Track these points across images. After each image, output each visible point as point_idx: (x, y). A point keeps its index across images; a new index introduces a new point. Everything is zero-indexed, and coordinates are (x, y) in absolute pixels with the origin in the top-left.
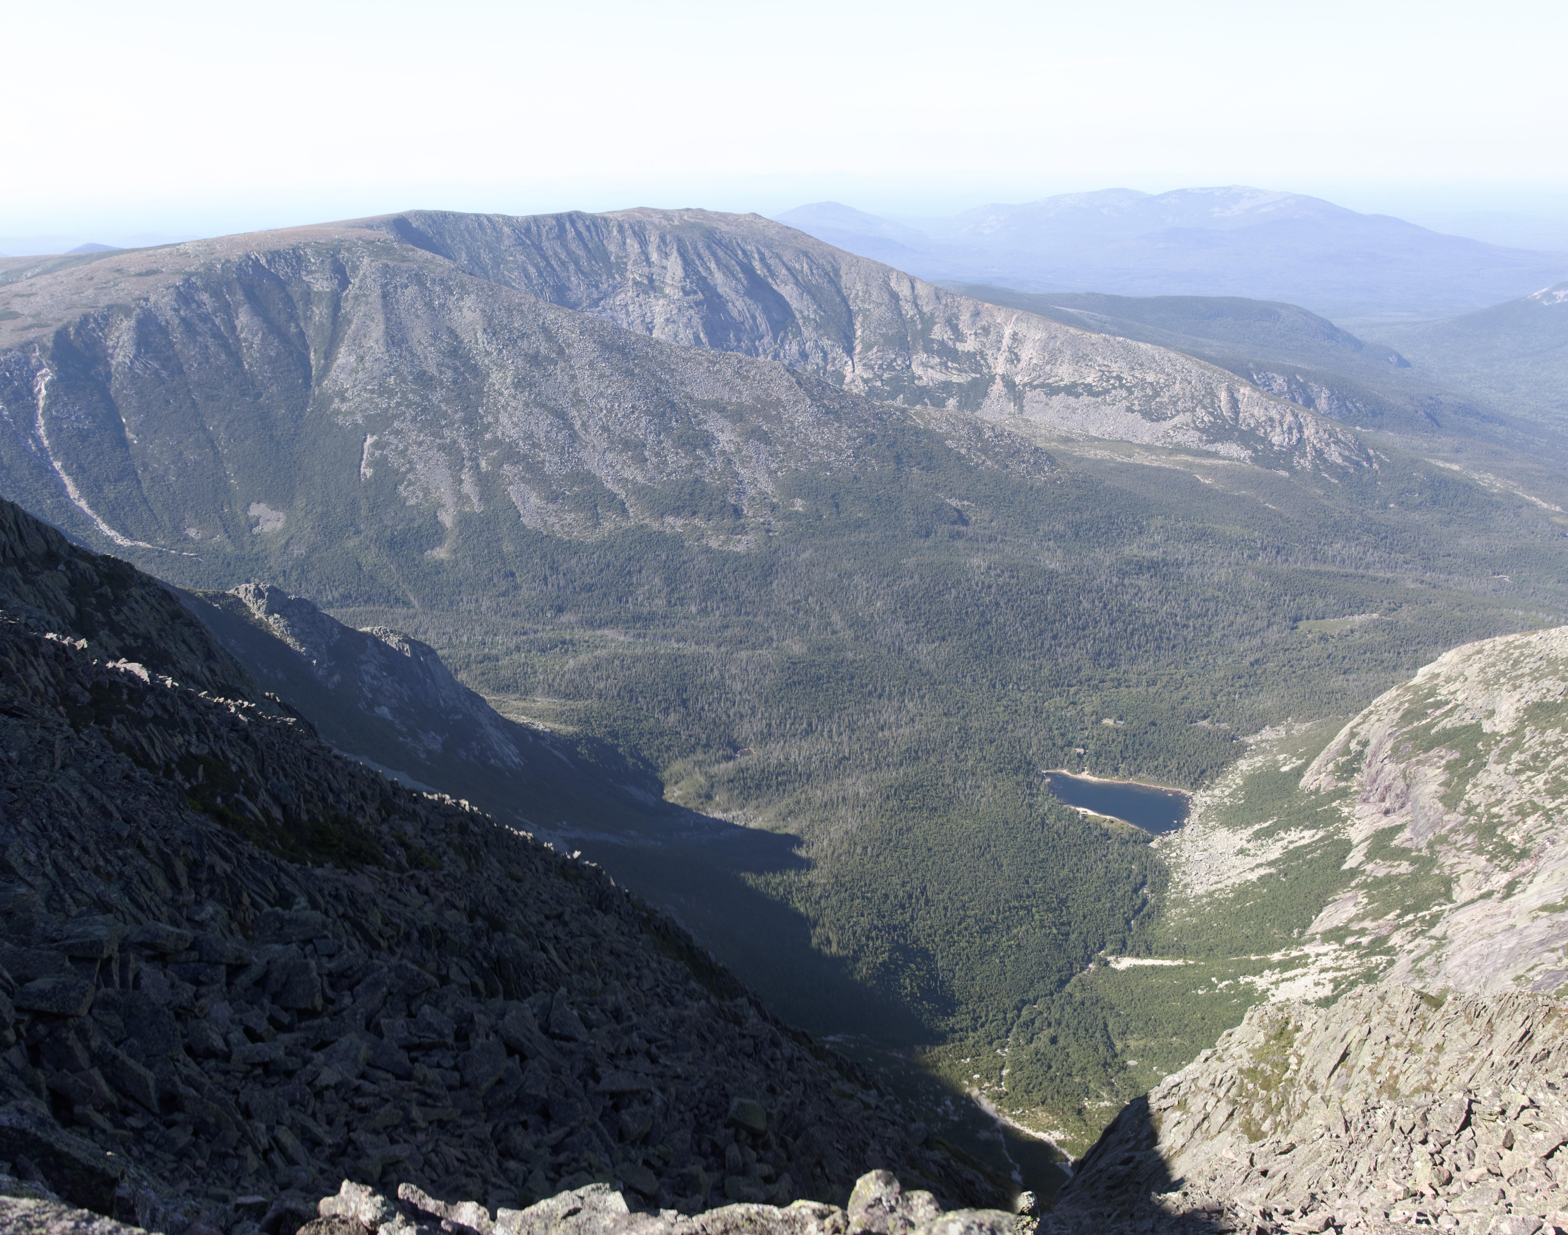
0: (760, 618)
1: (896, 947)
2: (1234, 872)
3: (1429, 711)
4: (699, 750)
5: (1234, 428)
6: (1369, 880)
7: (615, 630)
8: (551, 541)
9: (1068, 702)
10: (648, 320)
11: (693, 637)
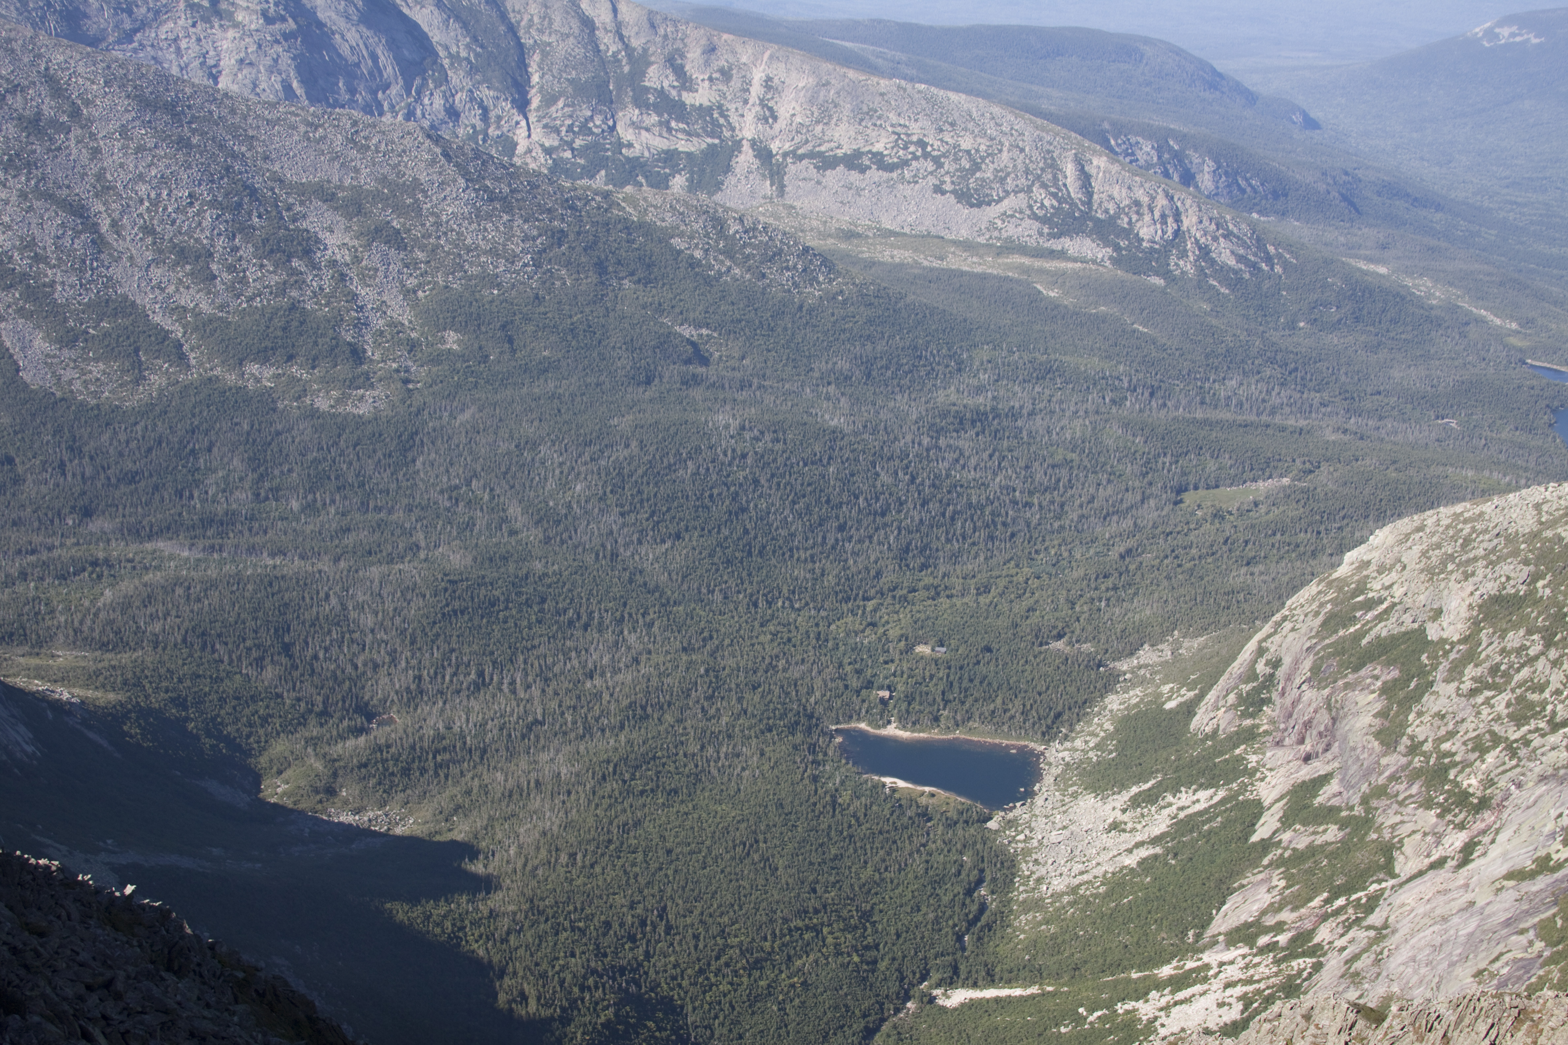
0: (399, 515)
1: (626, 999)
2: (1105, 857)
3: (1358, 614)
4: (312, 721)
5: (1087, 216)
6: (1286, 855)
7: (174, 542)
8: (68, 408)
9: (864, 623)
10: (211, 62)
11: (296, 548)
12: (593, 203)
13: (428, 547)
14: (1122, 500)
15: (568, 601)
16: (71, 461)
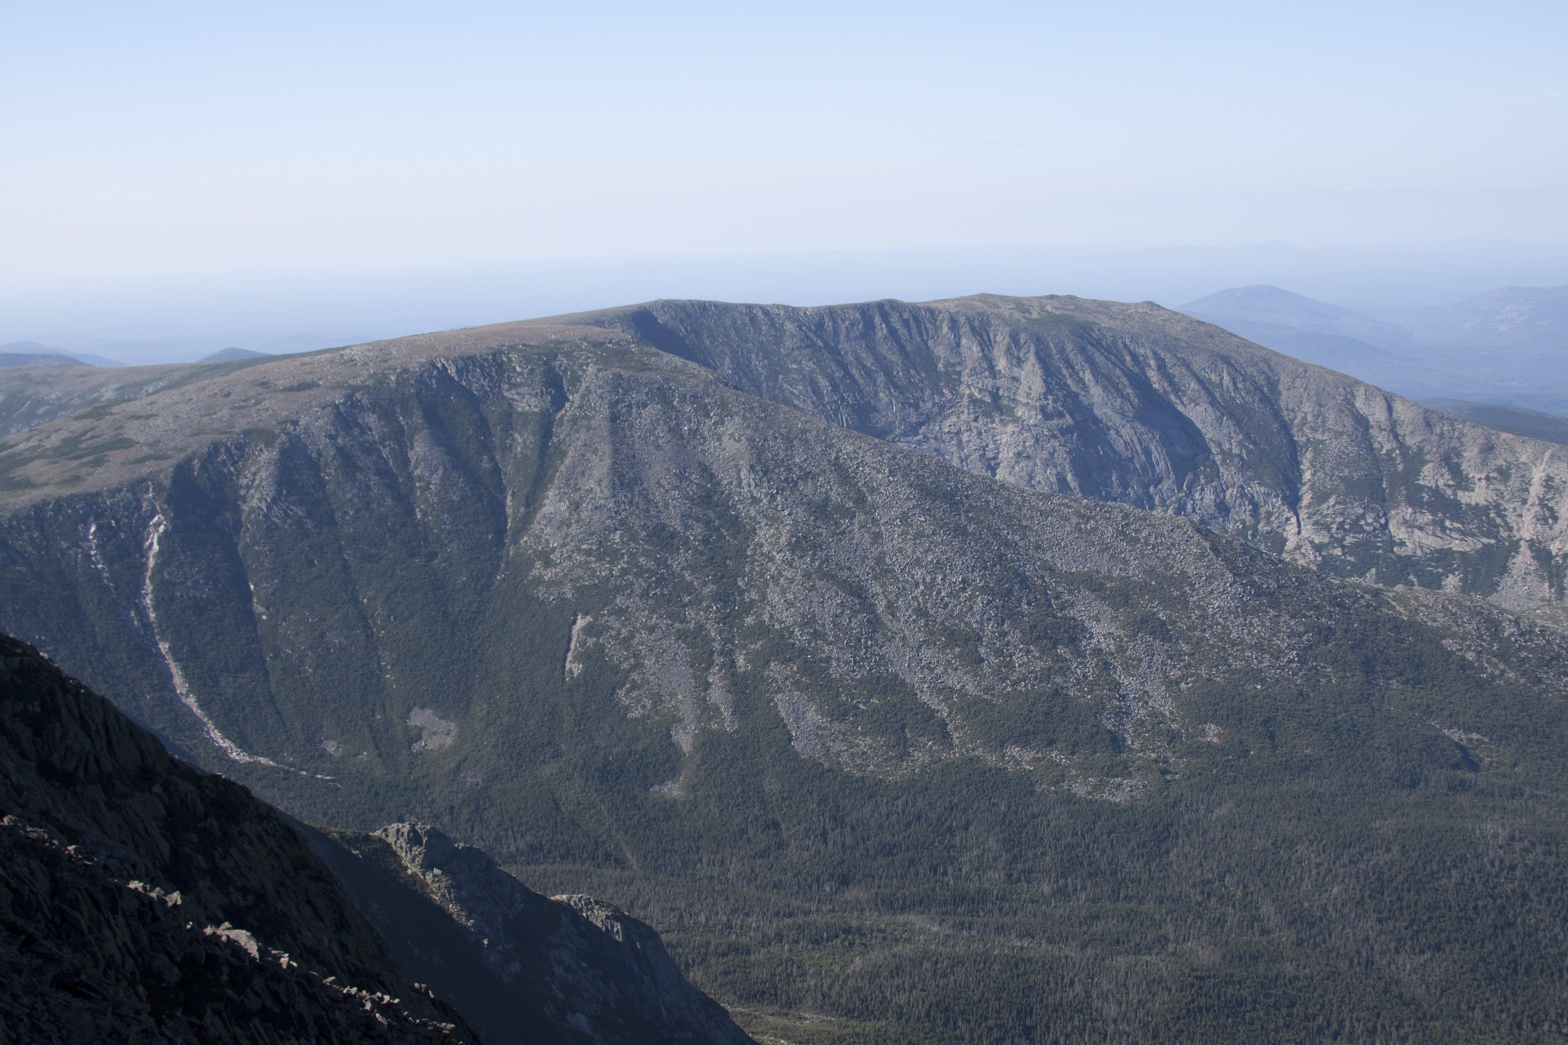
7: (925, 916)
8: (835, 778)
10: (990, 455)
11: (1044, 932)
12: (1362, 601)
13: (1176, 940)
15: (1318, 1007)
16: (833, 830)
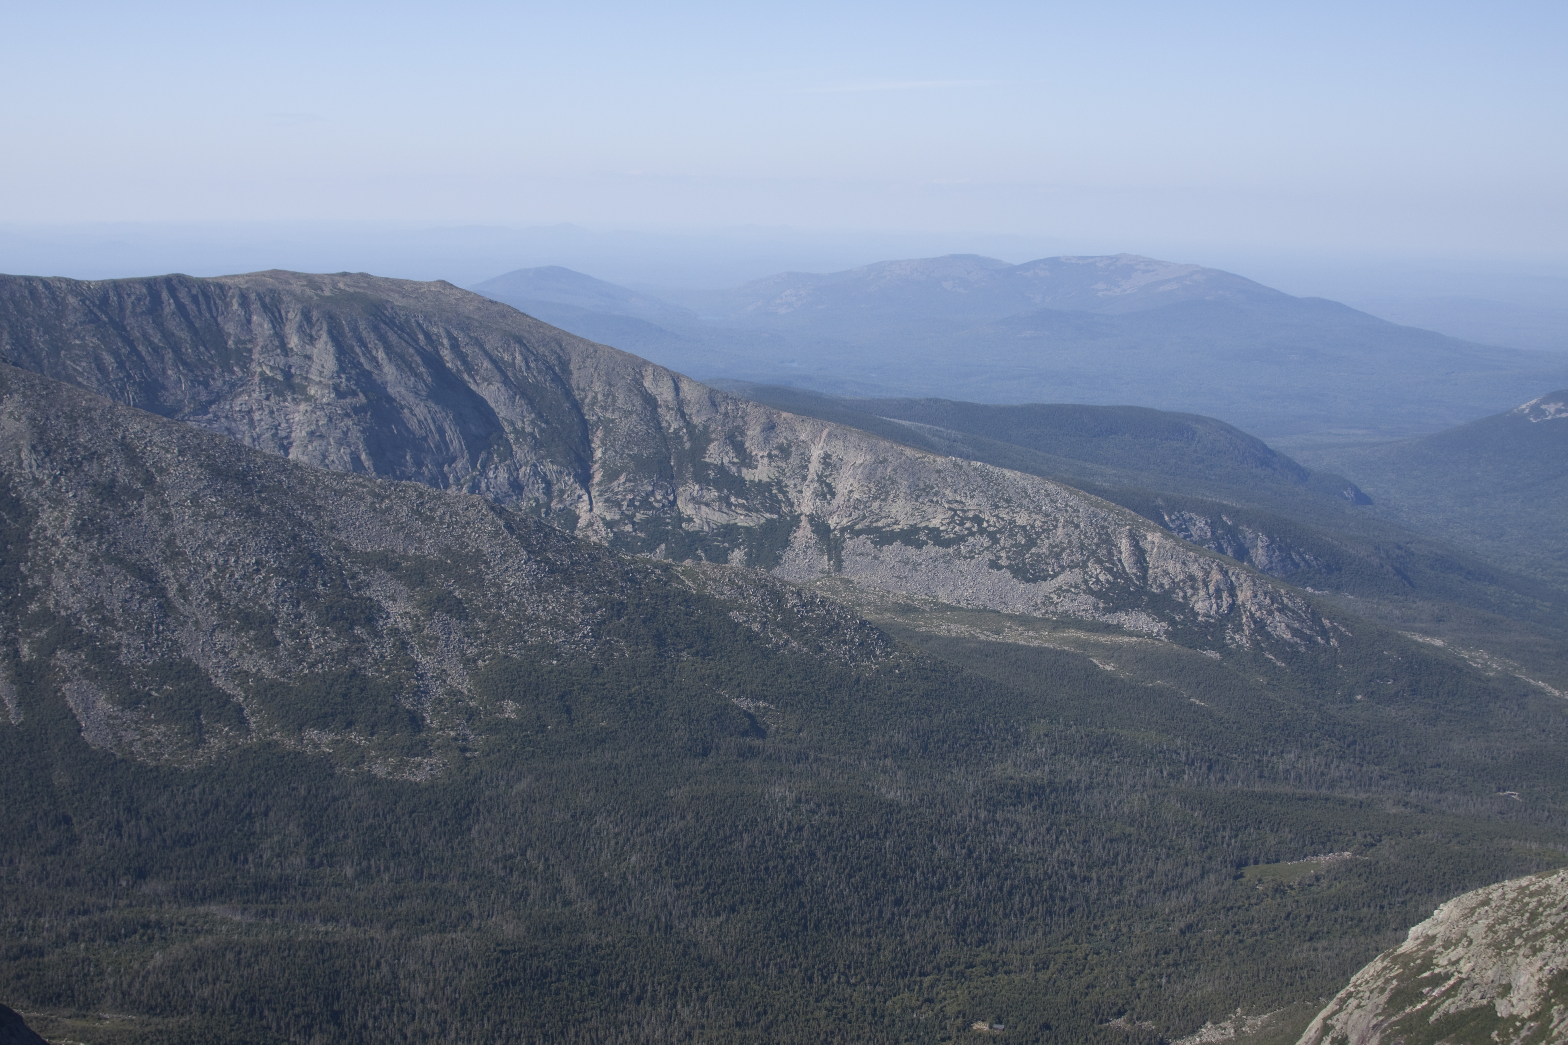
0: (452, 884)
3: (1425, 991)
5: (1142, 590)
7: (227, 906)
8: (128, 769)
9: (921, 999)
10: (283, 434)
11: (349, 915)
12: (653, 576)
13: (481, 916)
14: (1181, 875)
15: (621, 973)
16: (128, 822)
